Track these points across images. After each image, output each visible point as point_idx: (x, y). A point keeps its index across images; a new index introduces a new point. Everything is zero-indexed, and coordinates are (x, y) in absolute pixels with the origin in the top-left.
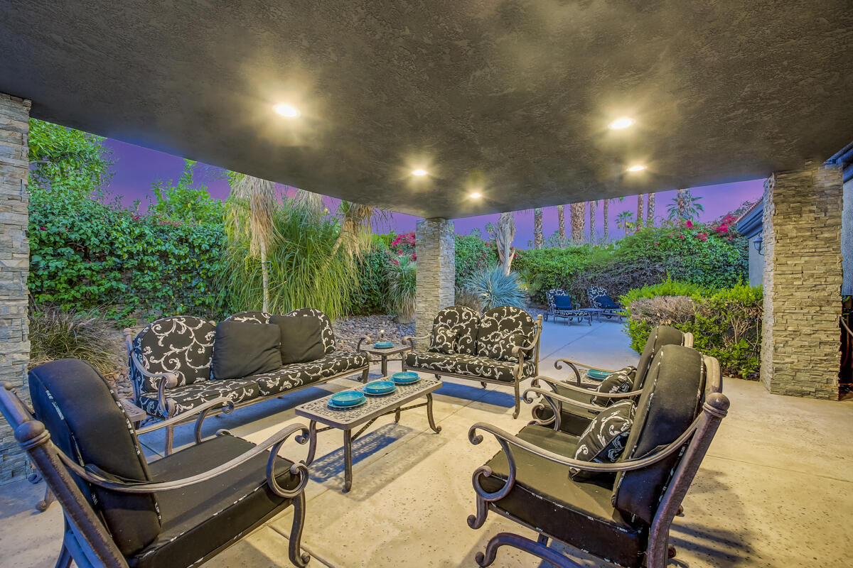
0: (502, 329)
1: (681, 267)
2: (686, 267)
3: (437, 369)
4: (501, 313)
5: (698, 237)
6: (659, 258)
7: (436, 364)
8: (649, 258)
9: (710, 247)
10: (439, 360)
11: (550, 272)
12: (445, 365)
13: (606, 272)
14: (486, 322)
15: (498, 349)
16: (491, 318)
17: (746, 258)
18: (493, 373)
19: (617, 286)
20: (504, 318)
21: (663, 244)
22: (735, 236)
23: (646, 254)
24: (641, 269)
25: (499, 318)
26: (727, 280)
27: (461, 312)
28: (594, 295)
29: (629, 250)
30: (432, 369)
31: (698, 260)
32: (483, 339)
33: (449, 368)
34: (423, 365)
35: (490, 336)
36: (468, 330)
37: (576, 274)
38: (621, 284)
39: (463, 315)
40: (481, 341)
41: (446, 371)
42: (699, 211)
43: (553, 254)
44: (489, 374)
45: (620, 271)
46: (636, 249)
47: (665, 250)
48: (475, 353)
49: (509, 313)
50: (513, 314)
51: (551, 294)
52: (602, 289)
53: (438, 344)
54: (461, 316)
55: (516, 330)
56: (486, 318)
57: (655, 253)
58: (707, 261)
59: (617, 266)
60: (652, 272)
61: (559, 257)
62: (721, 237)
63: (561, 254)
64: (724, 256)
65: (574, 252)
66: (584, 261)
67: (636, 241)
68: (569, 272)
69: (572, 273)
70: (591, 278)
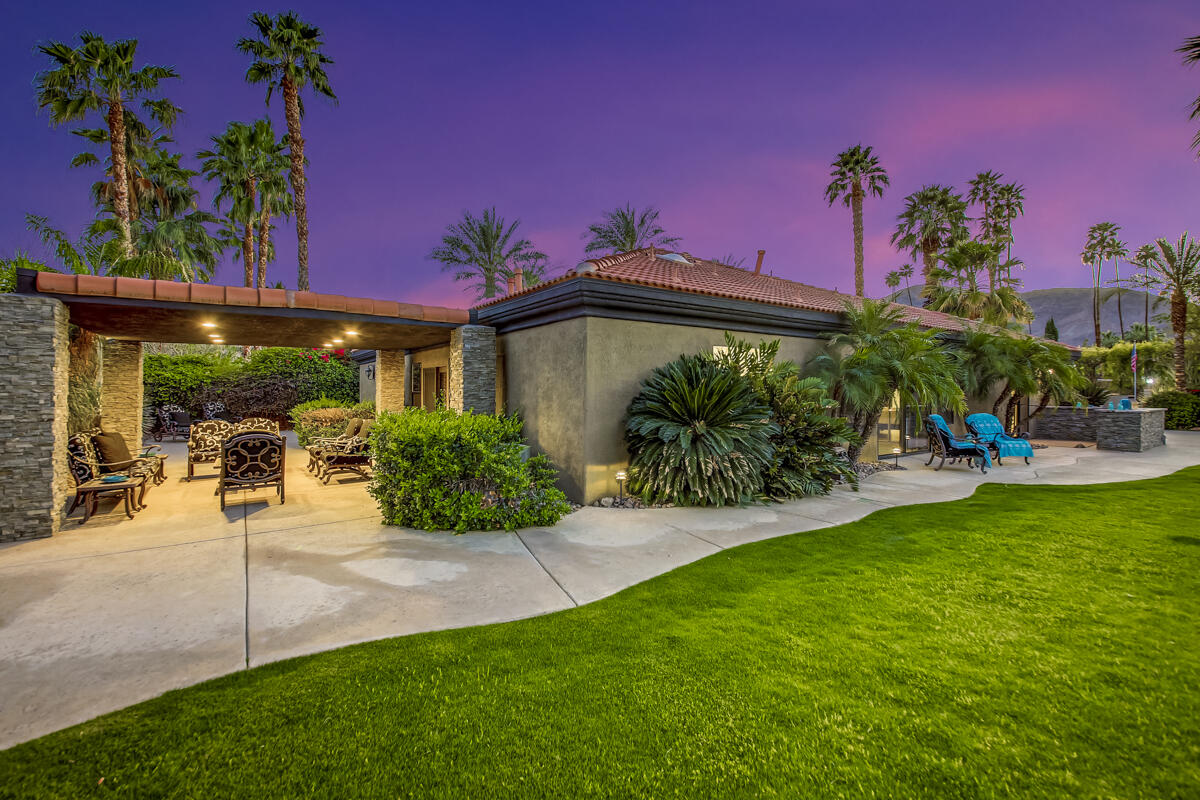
2: (314, 383)
5: (323, 358)
6: (291, 375)
8: (281, 374)
9: (332, 367)
11: (161, 385)
13: (235, 386)
17: (357, 377)
19: (247, 400)
21: (294, 362)
22: (348, 360)
23: (278, 371)
24: (274, 384)
26: (343, 394)
29: (262, 366)
31: (323, 378)
37: (200, 387)
39: (222, 425)
43: (164, 362)
46: (271, 365)
47: (295, 368)
51: (166, 411)
57: (288, 370)
58: (329, 379)
59: (250, 380)
60: (283, 387)
61: (173, 367)
62: (339, 359)
63: (176, 363)
64: (341, 375)
65: (191, 361)
66: (208, 373)
67: (269, 357)
68: (191, 386)
69: (194, 387)
70: (219, 392)
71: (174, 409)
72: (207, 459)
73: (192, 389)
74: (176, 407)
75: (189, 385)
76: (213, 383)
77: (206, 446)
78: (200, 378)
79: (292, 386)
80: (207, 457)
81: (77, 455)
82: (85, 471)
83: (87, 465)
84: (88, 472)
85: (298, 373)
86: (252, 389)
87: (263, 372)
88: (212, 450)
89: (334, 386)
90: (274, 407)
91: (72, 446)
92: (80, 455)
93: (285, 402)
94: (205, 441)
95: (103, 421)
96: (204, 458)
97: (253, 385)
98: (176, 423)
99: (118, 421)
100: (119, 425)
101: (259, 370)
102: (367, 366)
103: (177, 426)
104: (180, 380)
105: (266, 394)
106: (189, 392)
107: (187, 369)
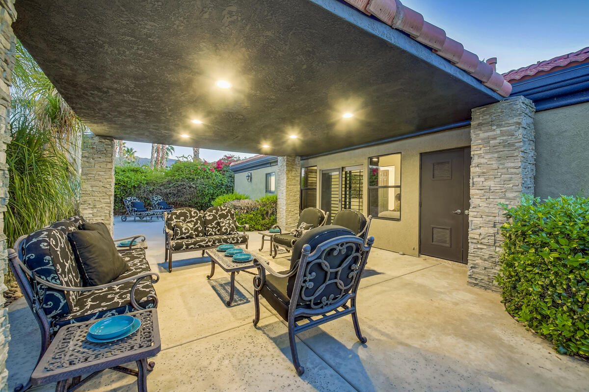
0: (220, 219)
1: (203, 185)
3: (201, 246)
4: (217, 210)
5: (211, 170)
7: (201, 243)
8: (187, 179)
9: (216, 175)
10: (202, 241)
12: (207, 243)
13: (161, 186)
14: (209, 216)
15: (226, 229)
16: (211, 213)
18: (238, 240)
19: (167, 194)
20: (219, 213)
21: (195, 172)
22: (224, 171)
23: (186, 177)
24: (184, 185)
25: (217, 213)
27: (190, 212)
28: (156, 201)
29: (177, 174)
30: (197, 248)
31: (211, 182)
32: (210, 226)
33: (210, 244)
34: (190, 247)
35: (214, 224)
36: (198, 222)
37: (139, 187)
38: (170, 194)
39: (192, 213)
40: (208, 227)
41: (209, 246)
42: (171, 150)
44: (235, 241)
45: (170, 186)
46: (182, 173)
47: (196, 175)
48: (205, 234)
49: (222, 210)
50: (224, 210)
51: (129, 201)
52: (160, 197)
53: (185, 233)
54: (190, 214)
55: (227, 218)
56: (209, 214)
57: (191, 177)
58: (214, 182)
59: (169, 182)
60: (188, 187)
61: (123, 173)
62: (219, 171)
63: (124, 171)
64: (221, 180)
65: (133, 170)
66: (143, 177)
67: (180, 168)
68: (134, 185)
69: (136, 185)
70: (151, 189)
71: (134, 199)
72: (187, 248)
73: (134, 187)
74: (135, 198)
75: (133, 184)
76: (147, 184)
77: (182, 233)
78: (139, 180)
79: (194, 186)
80: (187, 245)
81: (40, 273)
82: (57, 302)
83: (61, 292)
84: (63, 302)
85: (197, 179)
86: (170, 188)
87: (177, 177)
88: (187, 237)
89: (216, 187)
90: (183, 199)
91: (33, 256)
92: (47, 273)
93: (189, 196)
94: (181, 228)
95: (81, 207)
96: (184, 247)
97: (171, 185)
98: (136, 209)
99: (95, 207)
100: (95, 210)
101: (175, 176)
102: (246, 174)
103: (136, 211)
104: (127, 181)
105: (179, 191)
106: (133, 189)
107: (131, 174)
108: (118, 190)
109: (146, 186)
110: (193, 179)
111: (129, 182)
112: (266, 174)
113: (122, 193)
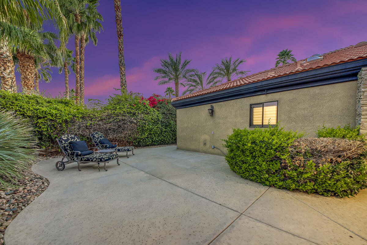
1: (144, 120)
8: (128, 113)
21: (136, 106)
23: (127, 111)
24: (125, 120)
28: (98, 139)
29: (117, 107)
37: (73, 122)
38: (110, 129)
47: (136, 110)
51: (65, 141)
52: (101, 134)
57: (132, 111)
59: (109, 117)
61: (48, 104)
62: (154, 107)
66: (77, 110)
68: (66, 119)
69: (68, 120)
70: (88, 124)
71: (72, 138)
73: (66, 121)
74: (73, 136)
75: (64, 118)
76: (83, 118)
78: (73, 113)
79: (135, 121)
85: (138, 113)
86: (110, 123)
87: (118, 111)
90: (123, 136)
93: (129, 133)
97: (111, 120)
98: (80, 152)
101: (115, 110)
102: (207, 107)
103: (80, 155)
104: (56, 114)
105: (120, 127)
106: (64, 125)
107: (60, 106)
108: (44, 125)
109: (81, 120)
110: (134, 114)
111: (58, 115)
112: (251, 105)
113: (49, 129)
